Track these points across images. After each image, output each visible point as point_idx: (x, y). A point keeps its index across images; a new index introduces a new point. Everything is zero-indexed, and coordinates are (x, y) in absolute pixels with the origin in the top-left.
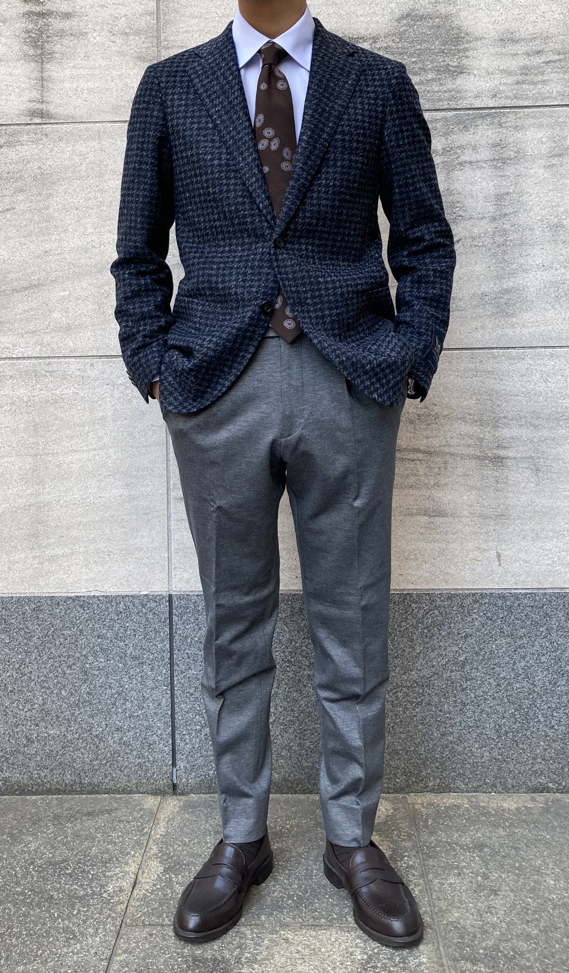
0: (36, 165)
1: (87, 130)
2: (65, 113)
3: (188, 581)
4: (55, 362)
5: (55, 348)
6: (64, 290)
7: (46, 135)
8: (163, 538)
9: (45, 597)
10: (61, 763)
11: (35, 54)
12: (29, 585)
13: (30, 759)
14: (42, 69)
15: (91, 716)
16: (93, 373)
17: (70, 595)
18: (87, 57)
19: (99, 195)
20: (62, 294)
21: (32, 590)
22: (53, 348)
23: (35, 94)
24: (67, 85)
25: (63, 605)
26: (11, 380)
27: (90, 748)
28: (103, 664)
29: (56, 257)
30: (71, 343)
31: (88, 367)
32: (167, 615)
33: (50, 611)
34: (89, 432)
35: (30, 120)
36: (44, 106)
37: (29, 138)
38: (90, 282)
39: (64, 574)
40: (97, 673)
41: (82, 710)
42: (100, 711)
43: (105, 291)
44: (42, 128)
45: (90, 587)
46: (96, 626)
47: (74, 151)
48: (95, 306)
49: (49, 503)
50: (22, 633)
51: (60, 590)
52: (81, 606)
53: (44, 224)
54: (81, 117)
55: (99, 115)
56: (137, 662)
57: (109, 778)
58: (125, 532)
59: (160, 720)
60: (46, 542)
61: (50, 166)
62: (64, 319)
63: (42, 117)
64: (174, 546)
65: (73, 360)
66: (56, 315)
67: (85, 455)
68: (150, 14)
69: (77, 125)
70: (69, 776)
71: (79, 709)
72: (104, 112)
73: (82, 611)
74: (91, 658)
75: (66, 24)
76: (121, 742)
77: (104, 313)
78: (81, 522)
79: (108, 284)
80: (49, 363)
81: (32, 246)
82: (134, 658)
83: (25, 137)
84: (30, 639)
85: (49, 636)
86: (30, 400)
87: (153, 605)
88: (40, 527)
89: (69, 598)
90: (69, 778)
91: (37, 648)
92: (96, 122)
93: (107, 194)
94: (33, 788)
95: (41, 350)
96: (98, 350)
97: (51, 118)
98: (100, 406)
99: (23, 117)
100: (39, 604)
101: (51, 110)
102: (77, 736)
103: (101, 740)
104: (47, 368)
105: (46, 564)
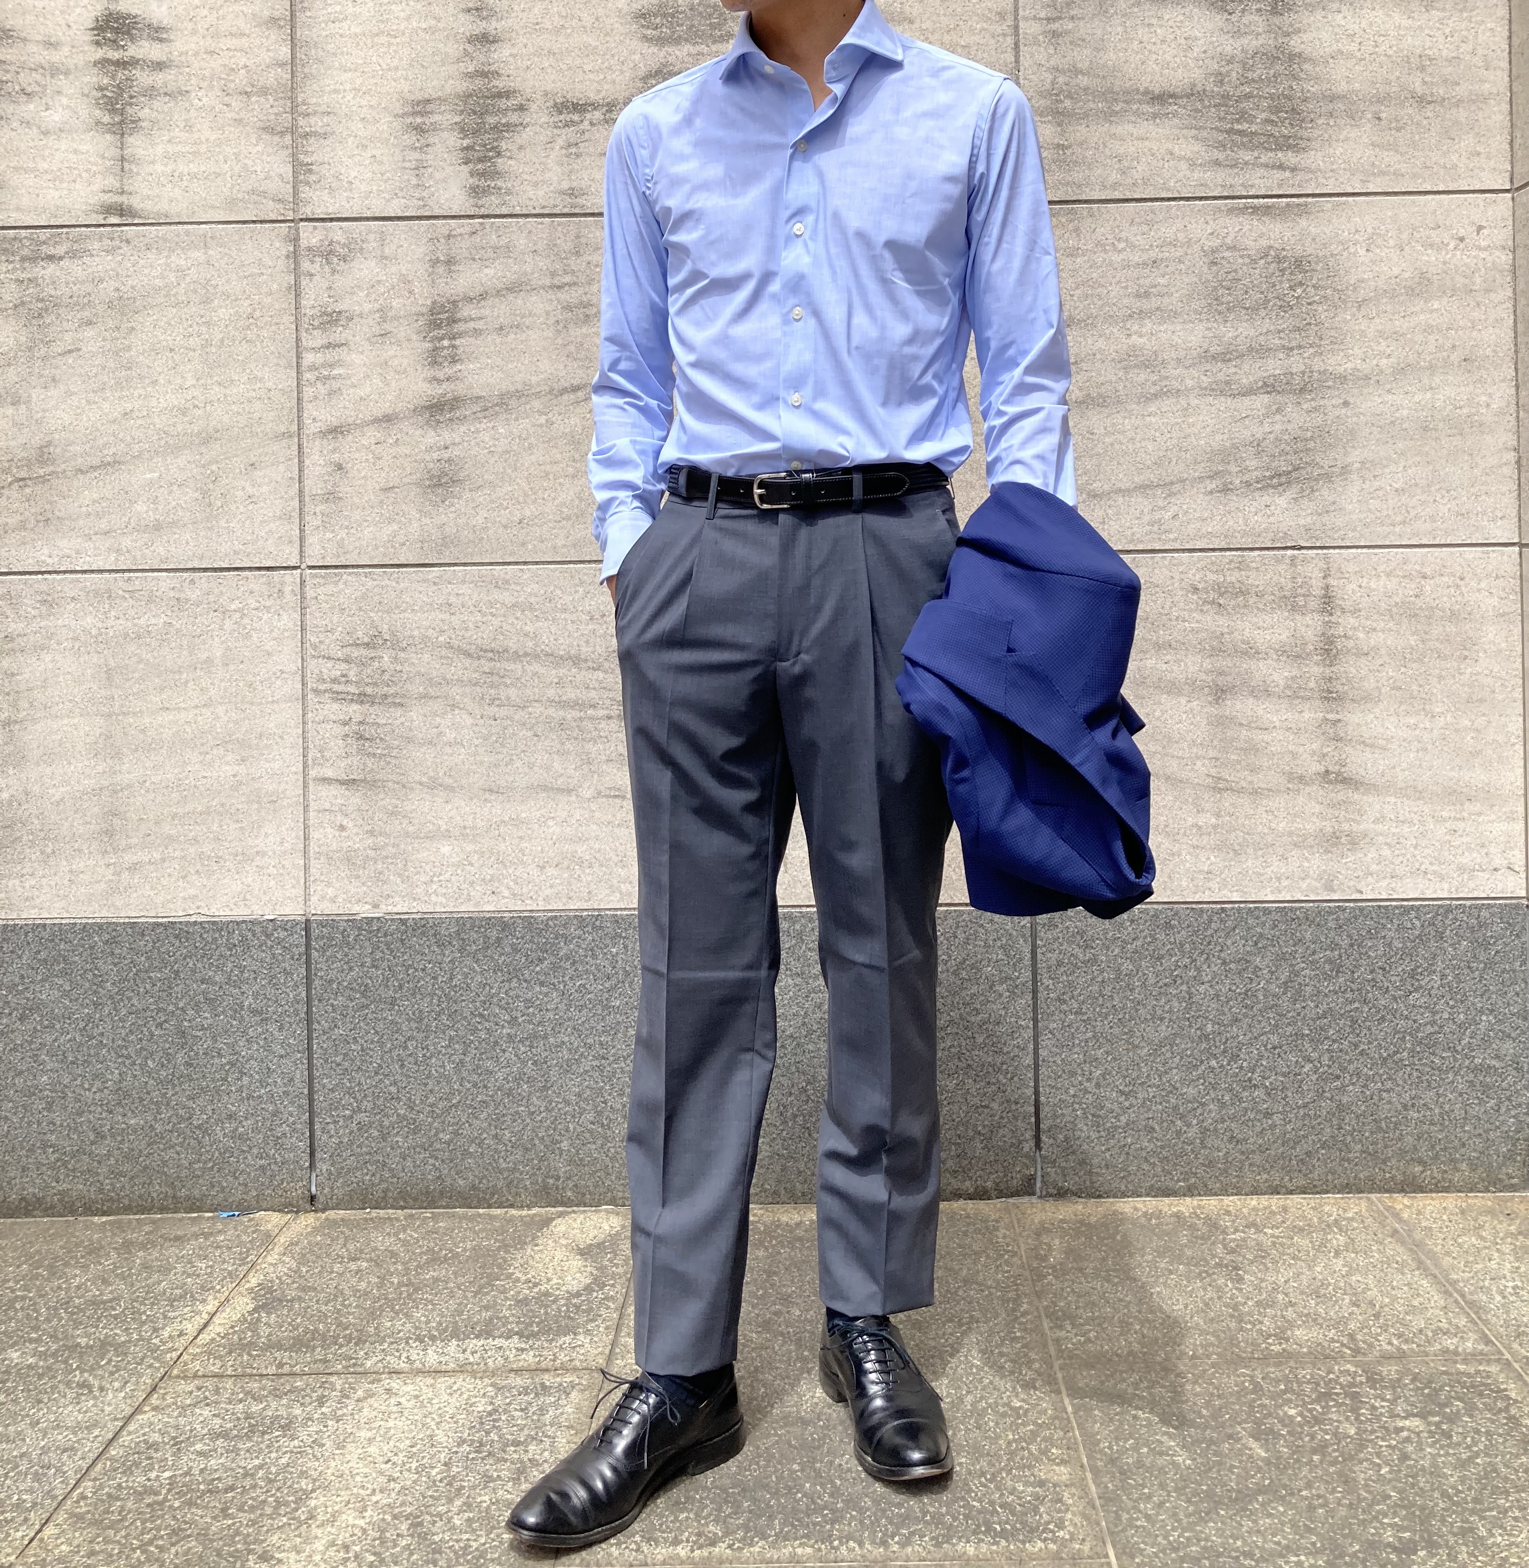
0: (113, 284)
1: (187, 233)
2: (156, 209)
3: (333, 900)
4: (137, 578)
5: (139, 557)
6: (152, 471)
7: (128, 242)
8: (297, 837)
9: (125, 924)
10: (145, 1168)
11: (111, 122)
12: (100, 906)
13: (99, 1162)
14: (122, 144)
15: (191, 1098)
16: (194, 594)
17: (160, 920)
18: (189, 127)
19: (204, 329)
20: (148, 476)
21: (104, 913)
22: (135, 557)
23: (112, 182)
24: (159, 168)
25: (150, 935)
26: (73, 604)
27: (189, 1144)
28: (209, 1022)
29: (139, 422)
30: (161, 548)
31: (186, 584)
32: (303, 949)
33: (130, 944)
34: (187, 682)
35: (104, 219)
36: (124, 199)
37: (102, 246)
38: (190, 459)
39: (152, 888)
40: (199, 1034)
41: (178, 1089)
42: (205, 1090)
44: (122, 231)
45: (190, 908)
46: (199, 965)
47: (168, 265)
48: (198, 495)
49: (129, 786)
50: (90, 976)
51: (146, 914)
52: (176, 937)
53: (123, 373)
54: (179, 215)
55: (206, 213)
56: (258, 1018)
57: (217, 1189)
58: (242, 828)
59: (292, 1103)
60: (124, 843)
61: (133, 287)
62: (151, 513)
63: (121, 216)
64: (313, 848)
65: (164, 574)
66: (140, 507)
67: (183, 715)
68: (282, 65)
69: (173, 227)
70: (158, 1187)
71: (174, 1086)
72: (213, 207)
73: (178, 944)
74: (191, 1013)
75: (159, 79)
76: (234, 1135)
77: (210, 505)
78: (176, 814)
80: (129, 579)
81: (106, 406)
82: (254, 1012)
84: (100, 985)
85: (129, 981)
86: (101, 634)
87: (283, 934)
88: (116, 822)
89: (159, 925)
90: (157, 1189)
91: (111, 998)
92: (201, 223)
94: (103, 1204)
95: (117, 560)
96: (202, 559)
97: (134, 217)
98: (204, 643)
99: (94, 215)
100: (114, 934)
101: (135, 205)
102: (170, 1127)
103: (205, 1132)
104: (126, 586)
105: (125, 875)
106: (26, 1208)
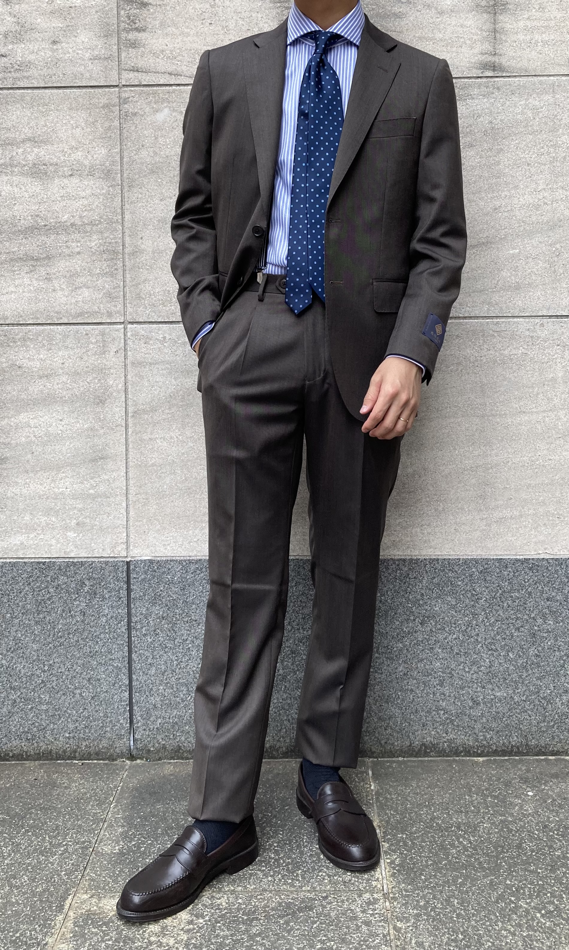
0: (487, 118)
1: (541, 83)
2: (519, 66)
4: (503, 322)
5: (504, 308)
6: (513, 249)
7: (498, 89)
9: (493, 559)
10: (507, 725)
11: (487, 5)
12: (476, 547)
13: (475, 721)
14: (495, 20)
15: (538, 679)
16: (543, 333)
17: (518, 557)
19: (552, 150)
20: (511, 252)
21: (479, 552)
22: (501, 308)
23: (486, 46)
24: (521, 37)
25: (512, 568)
26: (457, 340)
27: (537, 709)
28: (552, 627)
29: (506, 214)
30: (520, 302)
31: (537, 327)
33: (497, 574)
34: (538, 394)
35: (482, 73)
36: (496, 59)
37: (480, 92)
38: (541, 240)
39: (512, 536)
40: (545, 635)
41: (530, 672)
42: (548, 673)
43: (557, 249)
44: (495, 81)
45: (539, 549)
46: (545, 588)
47: (527, 105)
48: (546, 265)
49: (497, 465)
50: (469, 595)
51: (508, 553)
52: (530, 569)
53: (494, 181)
54: (535, 70)
55: (554, 69)
57: (556, 739)
60: (494, 504)
61: (501, 120)
62: (513, 278)
63: (494, 70)
65: (521, 320)
66: (505, 273)
67: (535, 417)
69: (530, 79)
70: (515, 738)
71: (527, 671)
72: (559, 64)
73: (531, 574)
74: (540, 621)
77: (555, 271)
78: (530, 485)
79: (560, 242)
80: (497, 323)
83: (476, 91)
84: (477, 601)
85: (496, 599)
86: (477, 361)
88: (488, 489)
89: (517, 560)
90: (515, 740)
91: (484, 610)
92: (550, 76)
93: (560, 149)
94: (478, 749)
95: (488, 310)
96: (548, 309)
97: (503, 71)
98: (550, 367)
99: (474, 70)
100: (486, 566)
101: (504, 63)
102: (524, 698)
103: (549, 702)
104: (495, 328)
105: (494, 526)
106: (425, 752)
